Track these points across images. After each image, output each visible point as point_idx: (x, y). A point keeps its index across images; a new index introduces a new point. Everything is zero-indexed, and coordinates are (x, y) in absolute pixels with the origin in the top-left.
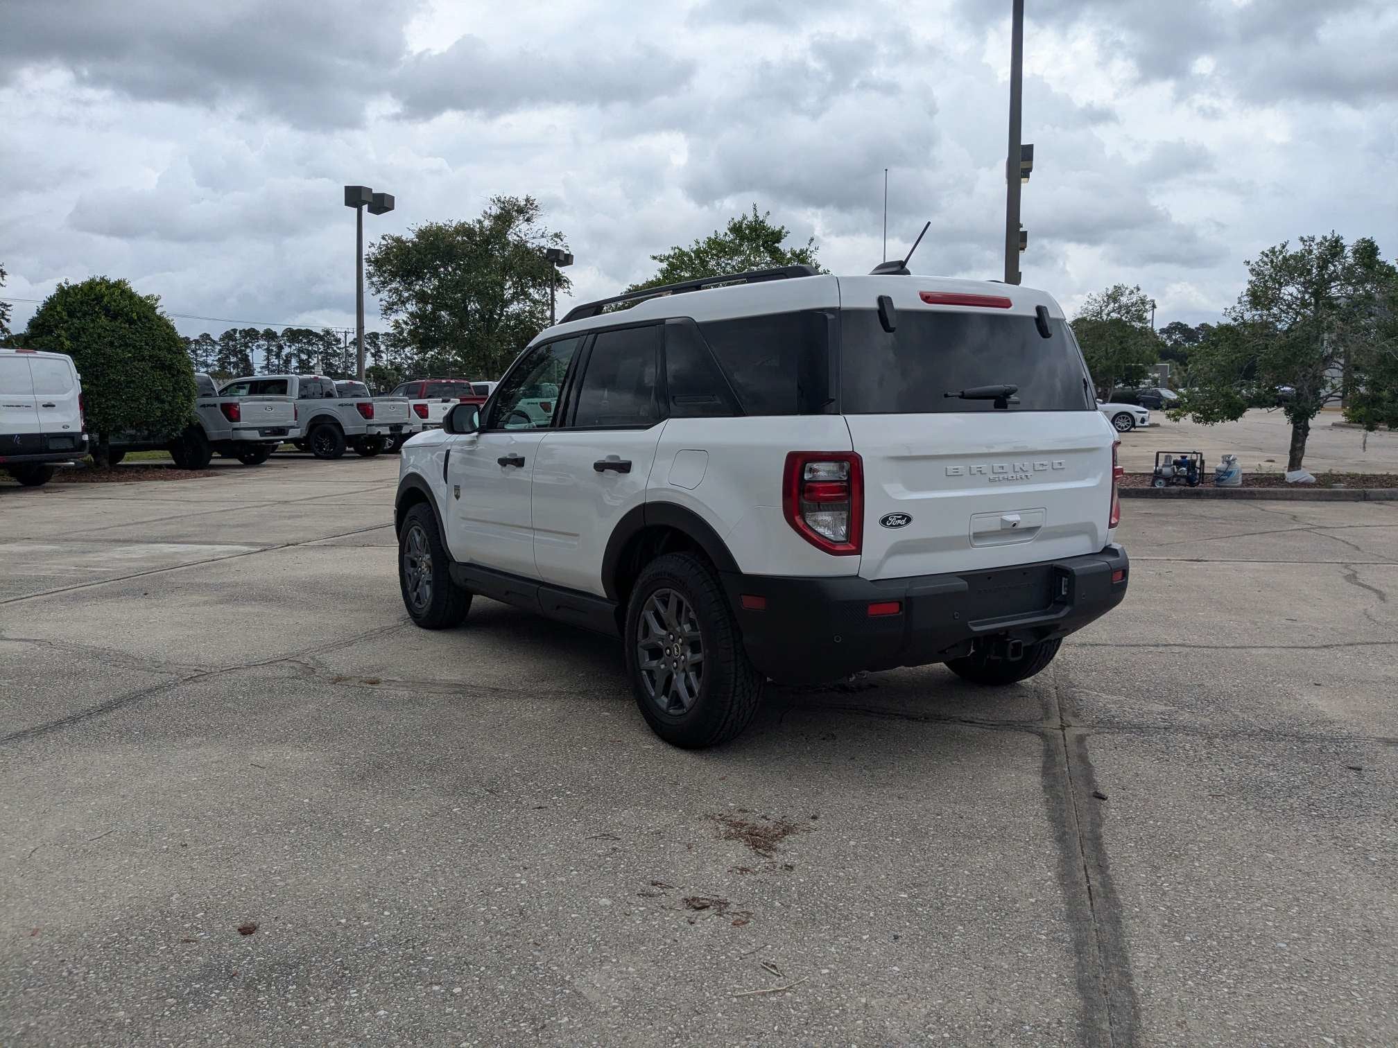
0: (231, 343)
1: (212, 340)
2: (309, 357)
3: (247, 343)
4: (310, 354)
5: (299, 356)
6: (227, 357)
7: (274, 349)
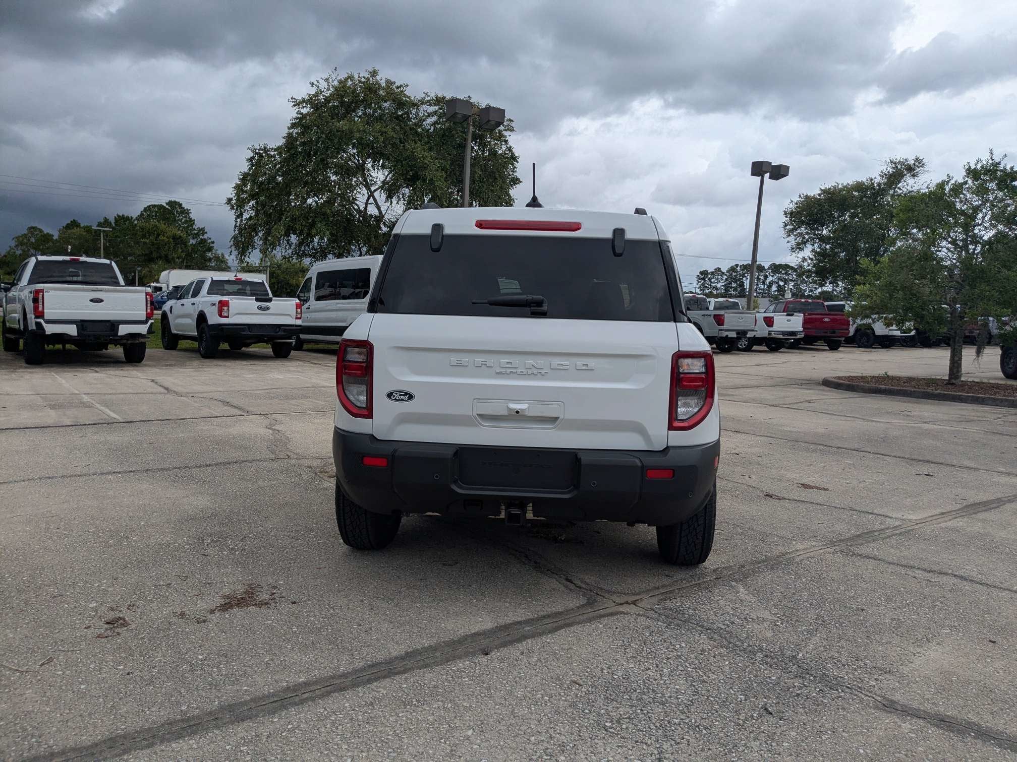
0: (734, 274)
1: (722, 272)
2: (785, 283)
3: (744, 274)
4: (786, 281)
5: (778, 283)
6: (731, 283)
7: (762, 278)
